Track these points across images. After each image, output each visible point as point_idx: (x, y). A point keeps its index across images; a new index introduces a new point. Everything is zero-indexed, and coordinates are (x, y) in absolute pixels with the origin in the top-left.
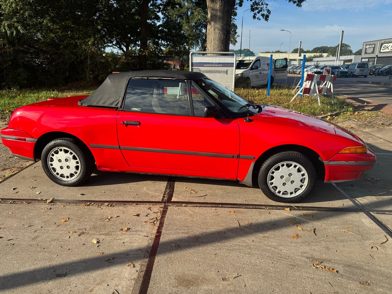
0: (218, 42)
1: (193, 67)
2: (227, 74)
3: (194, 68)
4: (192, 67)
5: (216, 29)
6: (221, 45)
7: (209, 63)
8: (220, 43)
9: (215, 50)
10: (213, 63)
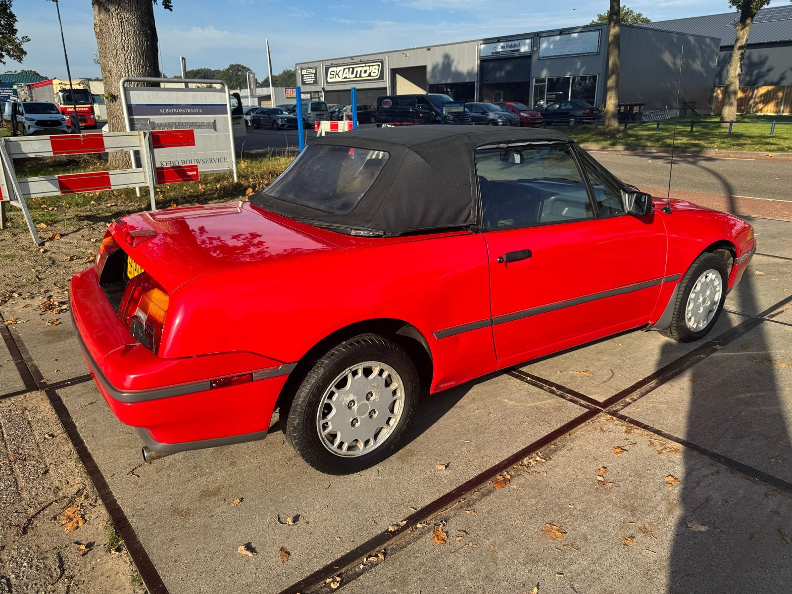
0: (137, 56)
1: (133, 115)
2: (215, 129)
3: (137, 119)
4: (131, 117)
5: (126, 24)
6: (143, 62)
7: (172, 105)
8: (140, 56)
9: (131, 73)
10: (181, 104)
